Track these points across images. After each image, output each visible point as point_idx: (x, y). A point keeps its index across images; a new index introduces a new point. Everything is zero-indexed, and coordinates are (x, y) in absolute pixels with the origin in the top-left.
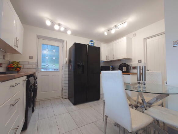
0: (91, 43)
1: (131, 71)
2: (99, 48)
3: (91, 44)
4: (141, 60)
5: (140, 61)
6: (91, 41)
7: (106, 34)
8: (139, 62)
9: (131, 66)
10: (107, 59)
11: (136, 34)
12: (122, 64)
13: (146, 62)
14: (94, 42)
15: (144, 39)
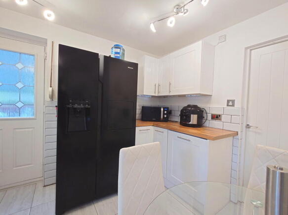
0: (115, 50)
1: (207, 124)
2: (135, 66)
3: (116, 53)
4: (233, 101)
5: (231, 103)
6: (117, 47)
7: (153, 28)
8: (228, 105)
9: (208, 111)
10: (157, 91)
11: (225, 36)
12: (189, 106)
13: (245, 108)
14: (124, 50)
15: (246, 48)
